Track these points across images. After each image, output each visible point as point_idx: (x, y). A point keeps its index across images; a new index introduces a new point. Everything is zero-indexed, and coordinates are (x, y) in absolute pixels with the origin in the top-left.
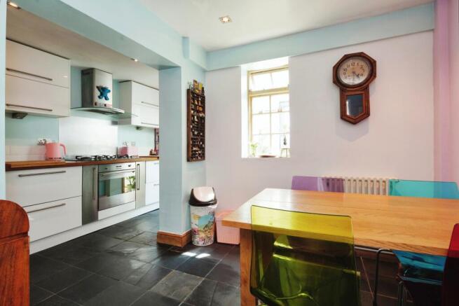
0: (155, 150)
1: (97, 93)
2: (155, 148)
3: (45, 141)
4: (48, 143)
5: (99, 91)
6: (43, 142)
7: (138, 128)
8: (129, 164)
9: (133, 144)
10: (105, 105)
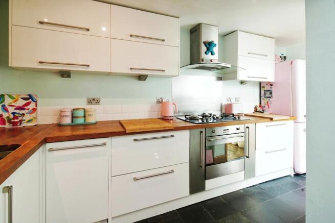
0: (260, 106)
1: (204, 49)
2: (260, 103)
3: (162, 100)
4: (164, 101)
5: (206, 46)
6: (161, 100)
7: (242, 83)
8: (238, 126)
9: (237, 100)
10: (211, 61)
